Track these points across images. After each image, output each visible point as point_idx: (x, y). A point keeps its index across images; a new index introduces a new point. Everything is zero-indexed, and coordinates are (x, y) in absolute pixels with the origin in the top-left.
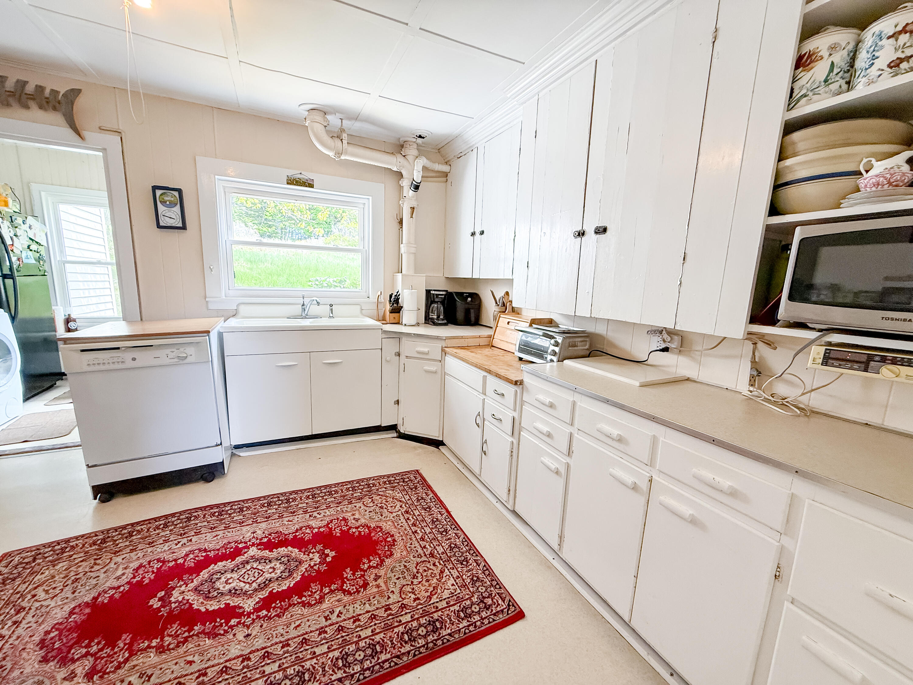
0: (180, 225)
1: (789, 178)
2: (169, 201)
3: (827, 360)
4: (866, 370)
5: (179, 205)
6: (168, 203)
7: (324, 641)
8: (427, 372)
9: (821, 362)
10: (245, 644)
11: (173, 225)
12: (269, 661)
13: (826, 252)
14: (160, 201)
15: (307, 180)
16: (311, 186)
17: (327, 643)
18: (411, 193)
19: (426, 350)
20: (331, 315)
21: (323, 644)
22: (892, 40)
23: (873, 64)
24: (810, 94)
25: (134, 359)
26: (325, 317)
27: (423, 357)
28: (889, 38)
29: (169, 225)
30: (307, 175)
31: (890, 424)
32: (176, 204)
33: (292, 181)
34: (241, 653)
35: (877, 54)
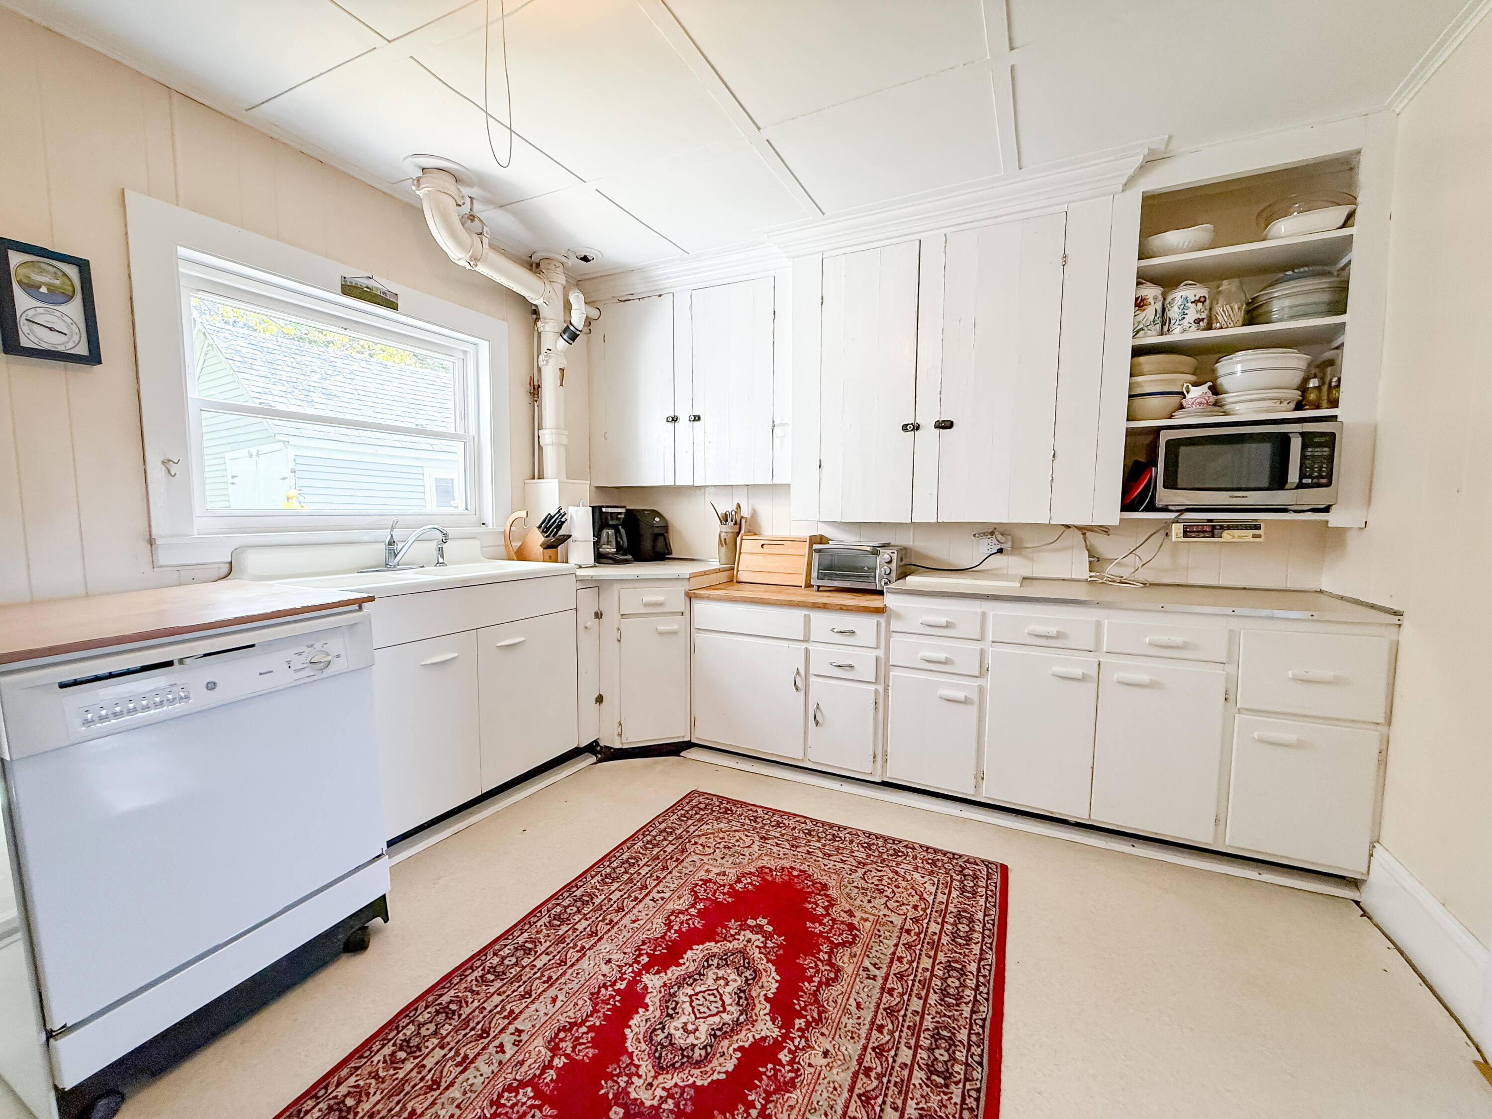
0: (82, 350)
1: (1138, 391)
2: (49, 286)
3: (1186, 534)
4: (1213, 536)
5: (78, 300)
6: (44, 290)
7: (906, 997)
8: (661, 634)
9: (1182, 535)
10: (839, 1063)
11: (61, 349)
12: (892, 1053)
13: (1183, 450)
14: (20, 283)
15: (384, 293)
16: (393, 306)
17: (910, 995)
18: (562, 344)
19: (660, 599)
20: (441, 560)
21: (909, 1000)
22: (1194, 305)
23: (1184, 318)
24: (1146, 329)
25: (211, 686)
26: (429, 565)
27: (654, 610)
28: (1192, 303)
29: (46, 346)
30: (382, 283)
31: (1191, 582)
32: (70, 298)
33: (350, 289)
34: (850, 1074)
35: (1186, 312)
